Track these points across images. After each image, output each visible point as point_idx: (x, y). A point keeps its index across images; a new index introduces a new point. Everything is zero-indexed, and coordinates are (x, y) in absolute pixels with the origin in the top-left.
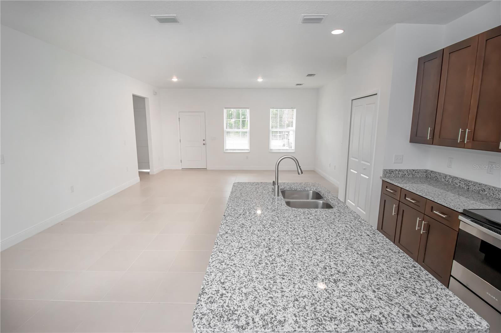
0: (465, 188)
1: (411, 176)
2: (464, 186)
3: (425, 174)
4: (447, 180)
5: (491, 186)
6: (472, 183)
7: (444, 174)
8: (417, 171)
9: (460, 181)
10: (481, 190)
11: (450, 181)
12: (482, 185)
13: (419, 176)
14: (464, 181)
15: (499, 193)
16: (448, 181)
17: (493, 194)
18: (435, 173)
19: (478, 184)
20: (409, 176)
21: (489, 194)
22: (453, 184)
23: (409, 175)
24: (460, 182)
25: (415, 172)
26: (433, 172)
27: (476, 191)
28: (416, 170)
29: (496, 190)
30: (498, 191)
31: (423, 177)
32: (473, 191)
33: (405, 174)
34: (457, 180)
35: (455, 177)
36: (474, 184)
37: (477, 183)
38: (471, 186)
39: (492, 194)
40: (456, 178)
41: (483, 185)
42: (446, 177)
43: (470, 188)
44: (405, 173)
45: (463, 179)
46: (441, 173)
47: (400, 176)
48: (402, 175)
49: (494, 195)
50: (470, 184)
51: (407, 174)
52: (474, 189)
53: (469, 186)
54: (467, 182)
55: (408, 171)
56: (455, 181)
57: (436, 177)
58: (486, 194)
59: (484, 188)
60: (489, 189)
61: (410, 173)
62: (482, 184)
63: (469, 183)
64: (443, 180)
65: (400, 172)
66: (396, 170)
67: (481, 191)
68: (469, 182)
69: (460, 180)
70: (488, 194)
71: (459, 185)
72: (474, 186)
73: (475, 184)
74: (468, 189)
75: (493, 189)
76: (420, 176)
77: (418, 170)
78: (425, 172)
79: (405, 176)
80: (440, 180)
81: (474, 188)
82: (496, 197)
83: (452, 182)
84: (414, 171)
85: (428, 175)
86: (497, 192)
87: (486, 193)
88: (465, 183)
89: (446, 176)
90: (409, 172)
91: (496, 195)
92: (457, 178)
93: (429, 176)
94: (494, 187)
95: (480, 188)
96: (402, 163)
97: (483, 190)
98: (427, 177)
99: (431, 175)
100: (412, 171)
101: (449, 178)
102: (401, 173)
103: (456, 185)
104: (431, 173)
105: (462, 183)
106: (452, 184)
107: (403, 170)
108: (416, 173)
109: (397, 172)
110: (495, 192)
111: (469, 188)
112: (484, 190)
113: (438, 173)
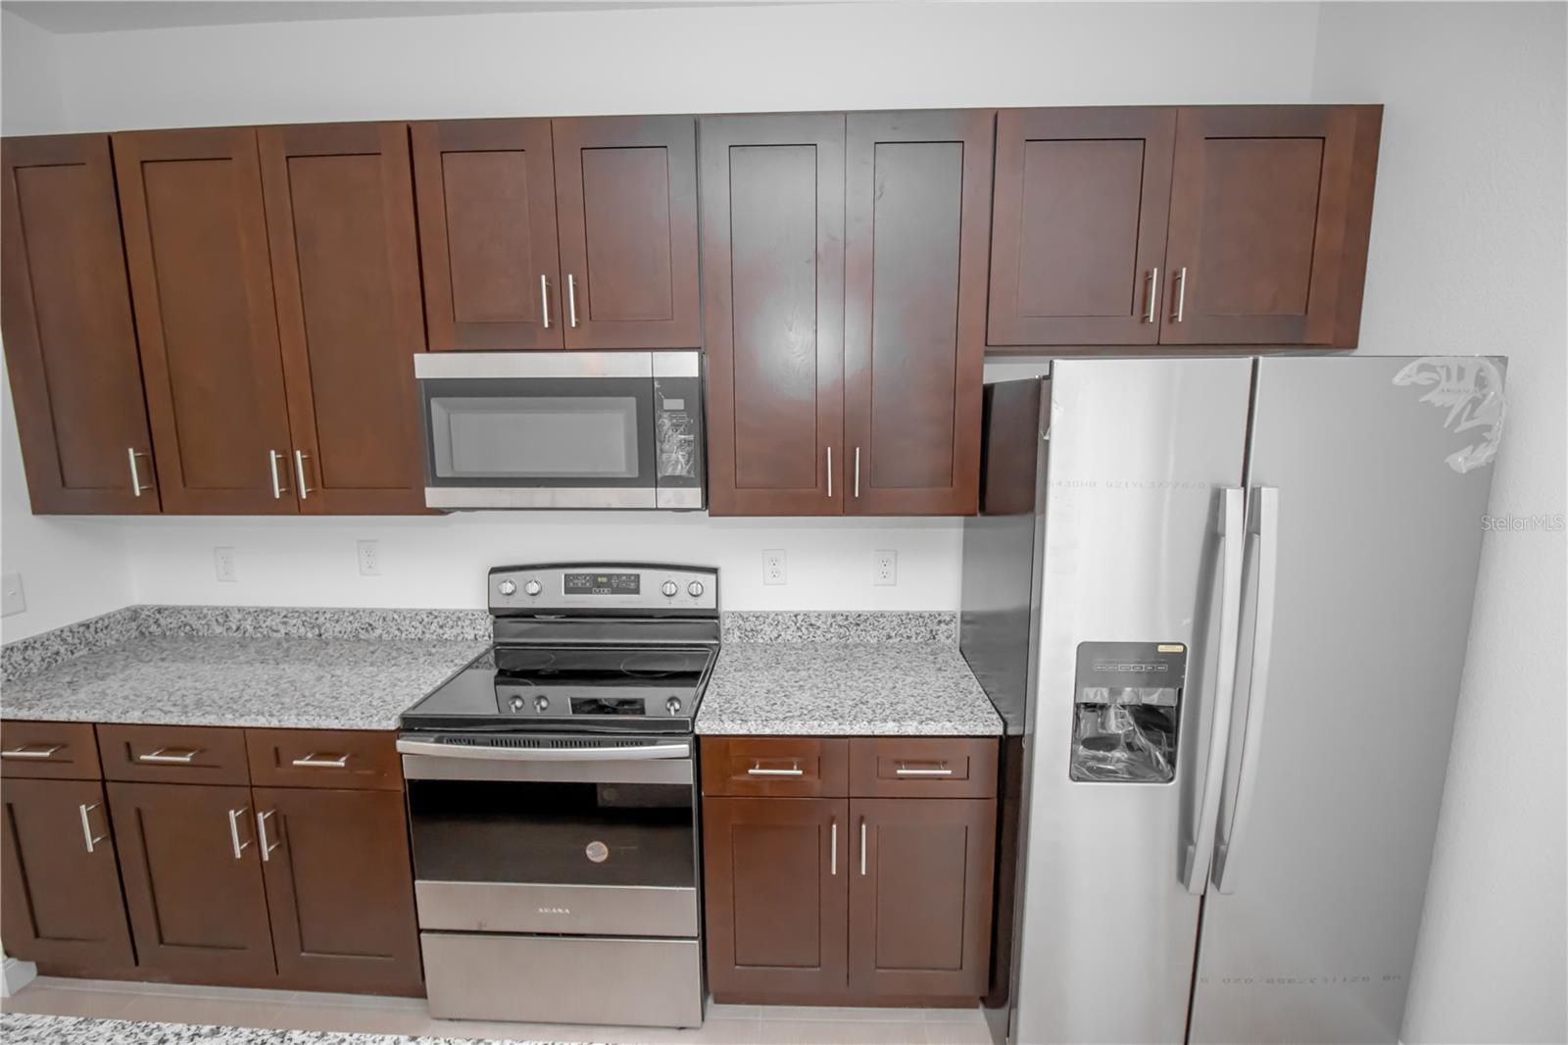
0: (310, 635)
1: (85, 651)
2: (302, 630)
3: (134, 625)
4: (234, 628)
5: (384, 610)
6: (328, 616)
7: (217, 608)
8: (99, 625)
9: (285, 619)
10: (363, 629)
11: (248, 625)
12: (361, 613)
13: (114, 643)
14: (296, 615)
15: (413, 623)
16: (238, 629)
17: (399, 629)
18: (177, 611)
19: (347, 614)
20: (77, 655)
21: (388, 632)
22: (262, 633)
23: (72, 653)
24: (285, 623)
25: (92, 629)
26: (167, 612)
27: (345, 636)
28: (97, 622)
29: (405, 618)
30: (411, 617)
31: (129, 639)
32: (336, 639)
33: (57, 653)
34: (270, 618)
35: (262, 611)
36: (336, 617)
37: (344, 612)
38: (328, 625)
39: (397, 632)
40: (267, 610)
41: (364, 611)
42: (227, 616)
43: (326, 631)
44: (55, 648)
45: (294, 611)
46: (201, 608)
47: (35, 670)
48: (43, 660)
49: (402, 632)
50: (321, 620)
51: (62, 650)
52: (340, 632)
53: (319, 627)
54: (309, 615)
55: (64, 635)
56: (265, 622)
57: (185, 625)
58: (380, 636)
59: (368, 620)
60: (384, 619)
61: (76, 641)
62: (358, 611)
63: (317, 619)
64: (218, 630)
65: (29, 652)
66: (12, 649)
67: (363, 632)
68: (317, 613)
69: (284, 613)
70: (385, 636)
71: (283, 631)
72: (337, 621)
73: (337, 615)
74: (320, 635)
75: (396, 616)
76: (117, 640)
77: (102, 619)
78: (134, 619)
79: (59, 659)
80: (203, 632)
81: (337, 630)
82: (410, 636)
83: (255, 628)
84: (88, 627)
85: (147, 628)
86: (407, 622)
87: (378, 632)
88: (303, 622)
89: (226, 614)
90: (70, 639)
91: (407, 630)
92: (269, 612)
93: (153, 628)
94: (395, 611)
95: (356, 625)
96: (24, 610)
97: (367, 629)
98: (142, 634)
99: (162, 622)
100: (81, 629)
101: (239, 616)
102: (35, 656)
103: (275, 634)
104: (158, 616)
105: (294, 621)
106: (259, 635)
107: (41, 636)
108: (101, 634)
109: (17, 657)
110: (403, 623)
111: (322, 631)
112: (370, 625)
113: (190, 609)
